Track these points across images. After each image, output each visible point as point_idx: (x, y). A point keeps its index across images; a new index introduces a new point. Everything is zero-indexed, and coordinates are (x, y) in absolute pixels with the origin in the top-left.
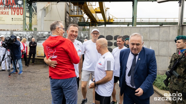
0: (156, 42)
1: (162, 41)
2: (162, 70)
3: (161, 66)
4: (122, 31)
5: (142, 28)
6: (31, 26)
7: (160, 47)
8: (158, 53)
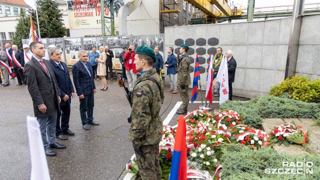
0: (259, 47)
1: (267, 45)
2: (265, 91)
3: (264, 85)
4: (206, 31)
5: (237, 25)
6: (113, 29)
7: (263, 55)
8: (260, 64)
